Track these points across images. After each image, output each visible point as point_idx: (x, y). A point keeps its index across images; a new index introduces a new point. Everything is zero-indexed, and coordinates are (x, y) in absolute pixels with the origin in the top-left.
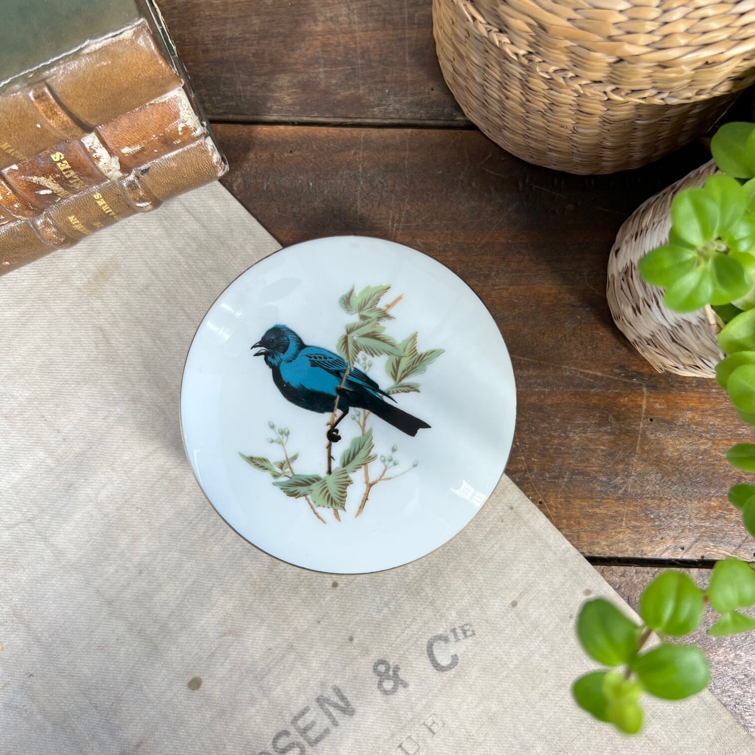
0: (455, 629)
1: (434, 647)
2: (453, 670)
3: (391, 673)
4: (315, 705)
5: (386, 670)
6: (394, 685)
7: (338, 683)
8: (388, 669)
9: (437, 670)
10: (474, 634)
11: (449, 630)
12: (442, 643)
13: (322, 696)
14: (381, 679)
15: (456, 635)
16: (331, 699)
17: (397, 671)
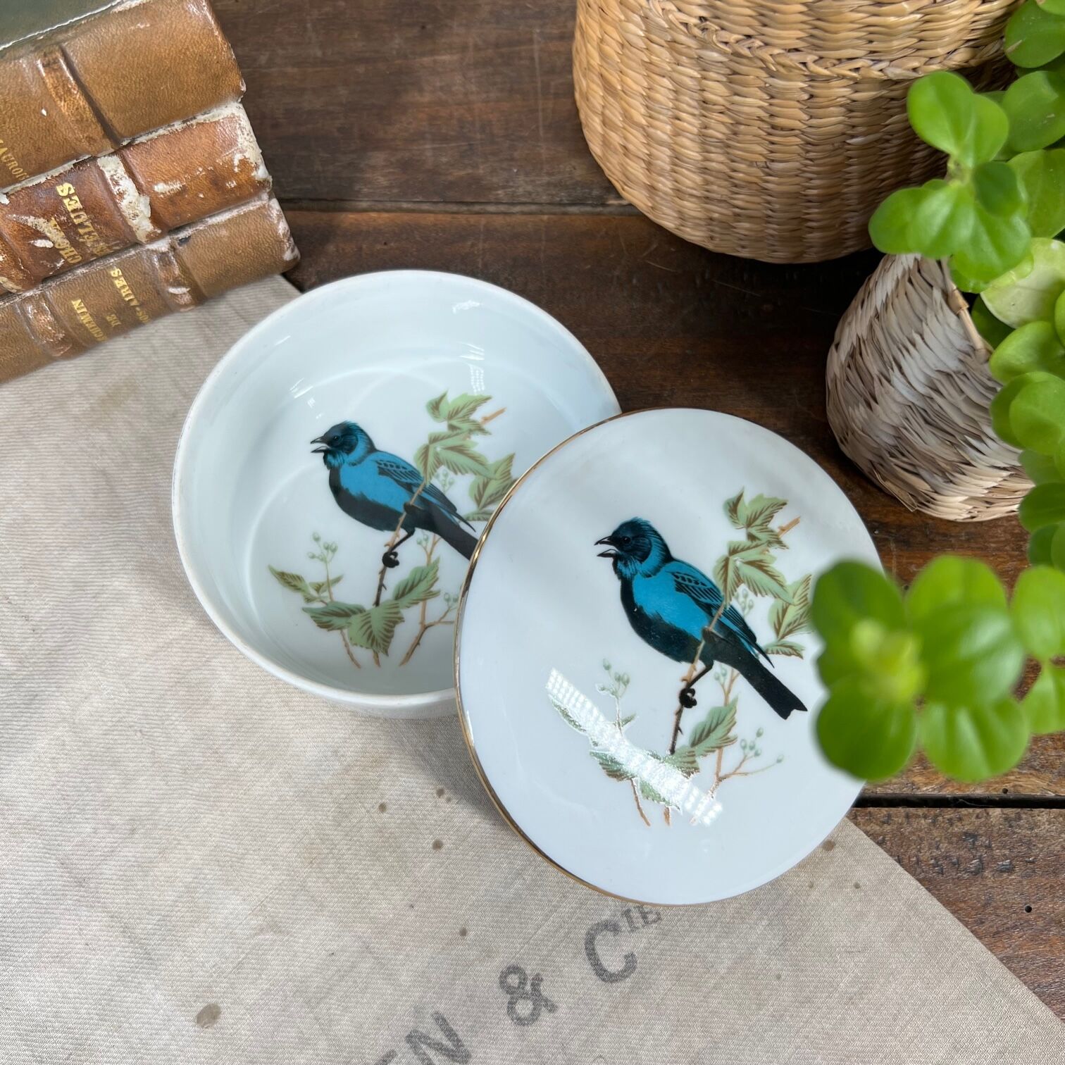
0: (629, 911)
1: (596, 942)
2: (628, 979)
3: (528, 988)
4: (404, 1047)
5: (520, 983)
6: (534, 1009)
7: (442, 1007)
8: (523, 982)
9: (604, 980)
10: (659, 919)
11: (619, 914)
12: (610, 935)
13: (417, 1032)
14: (512, 998)
15: (631, 922)
16: (431, 1036)
17: (538, 985)
